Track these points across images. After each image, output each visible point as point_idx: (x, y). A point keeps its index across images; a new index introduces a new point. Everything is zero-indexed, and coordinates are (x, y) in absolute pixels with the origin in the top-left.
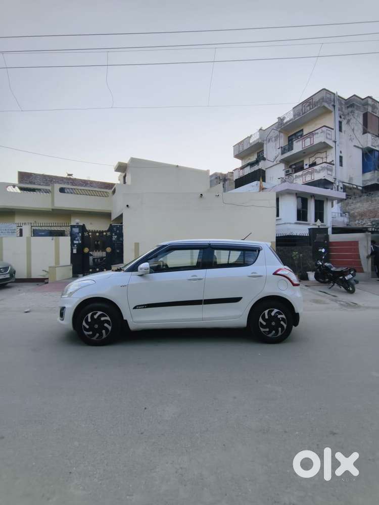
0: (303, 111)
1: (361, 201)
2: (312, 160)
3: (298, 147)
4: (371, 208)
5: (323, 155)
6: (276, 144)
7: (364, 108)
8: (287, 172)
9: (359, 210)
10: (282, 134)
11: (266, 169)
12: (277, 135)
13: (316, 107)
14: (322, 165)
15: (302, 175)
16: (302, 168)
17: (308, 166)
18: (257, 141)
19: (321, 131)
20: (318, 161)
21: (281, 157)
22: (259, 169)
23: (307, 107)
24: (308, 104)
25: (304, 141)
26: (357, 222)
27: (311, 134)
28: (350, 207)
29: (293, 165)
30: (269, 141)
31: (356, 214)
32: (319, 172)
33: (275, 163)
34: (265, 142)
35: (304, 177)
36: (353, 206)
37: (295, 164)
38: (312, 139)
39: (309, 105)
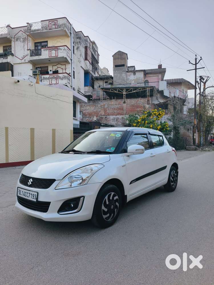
0: (50, 28)
1: (89, 106)
2: (55, 68)
3: (45, 54)
4: (95, 111)
5: (63, 67)
6: (24, 45)
7: (86, 43)
8: (34, 72)
9: (88, 111)
10: (30, 39)
11: (14, 64)
12: (26, 37)
13: (60, 29)
14: (64, 74)
15: (49, 78)
16: (47, 73)
17: (51, 72)
18: (6, 36)
19: (64, 49)
20: (60, 71)
21: (29, 58)
22: (8, 63)
23: (53, 25)
24: (53, 23)
25: (51, 51)
26: (87, 118)
27: (56, 48)
28: (83, 109)
29: (39, 68)
30: (17, 40)
31: (86, 113)
32: (62, 79)
33: (23, 61)
34: (13, 39)
35: (50, 80)
36: (85, 108)
37: (40, 67)
38: (57, 52)
39: (55, 25)
